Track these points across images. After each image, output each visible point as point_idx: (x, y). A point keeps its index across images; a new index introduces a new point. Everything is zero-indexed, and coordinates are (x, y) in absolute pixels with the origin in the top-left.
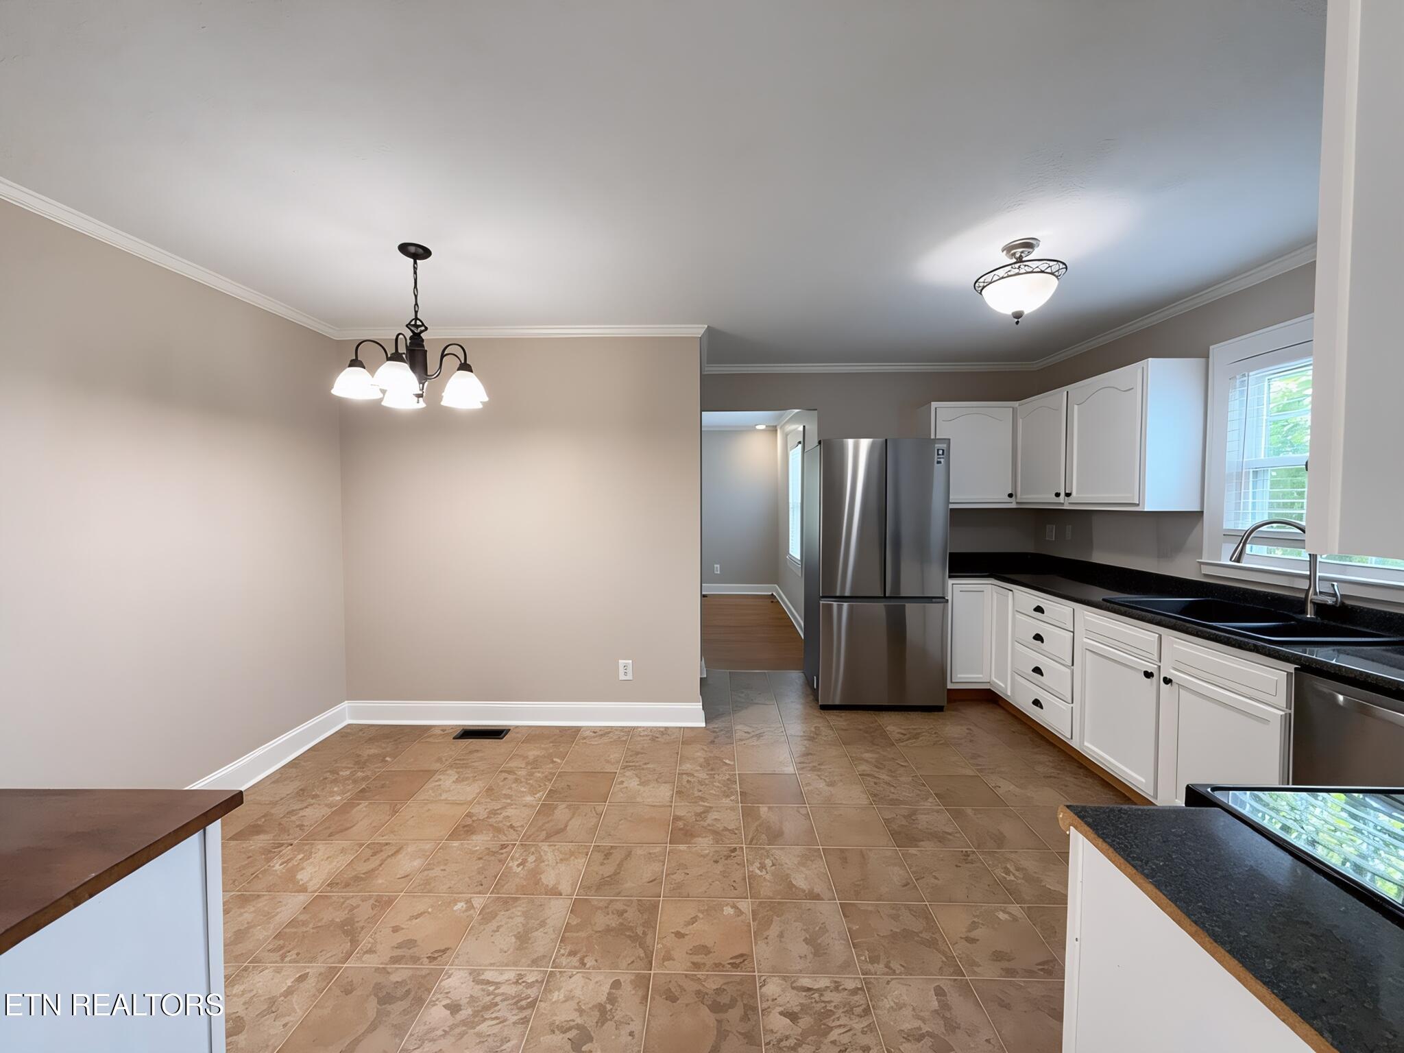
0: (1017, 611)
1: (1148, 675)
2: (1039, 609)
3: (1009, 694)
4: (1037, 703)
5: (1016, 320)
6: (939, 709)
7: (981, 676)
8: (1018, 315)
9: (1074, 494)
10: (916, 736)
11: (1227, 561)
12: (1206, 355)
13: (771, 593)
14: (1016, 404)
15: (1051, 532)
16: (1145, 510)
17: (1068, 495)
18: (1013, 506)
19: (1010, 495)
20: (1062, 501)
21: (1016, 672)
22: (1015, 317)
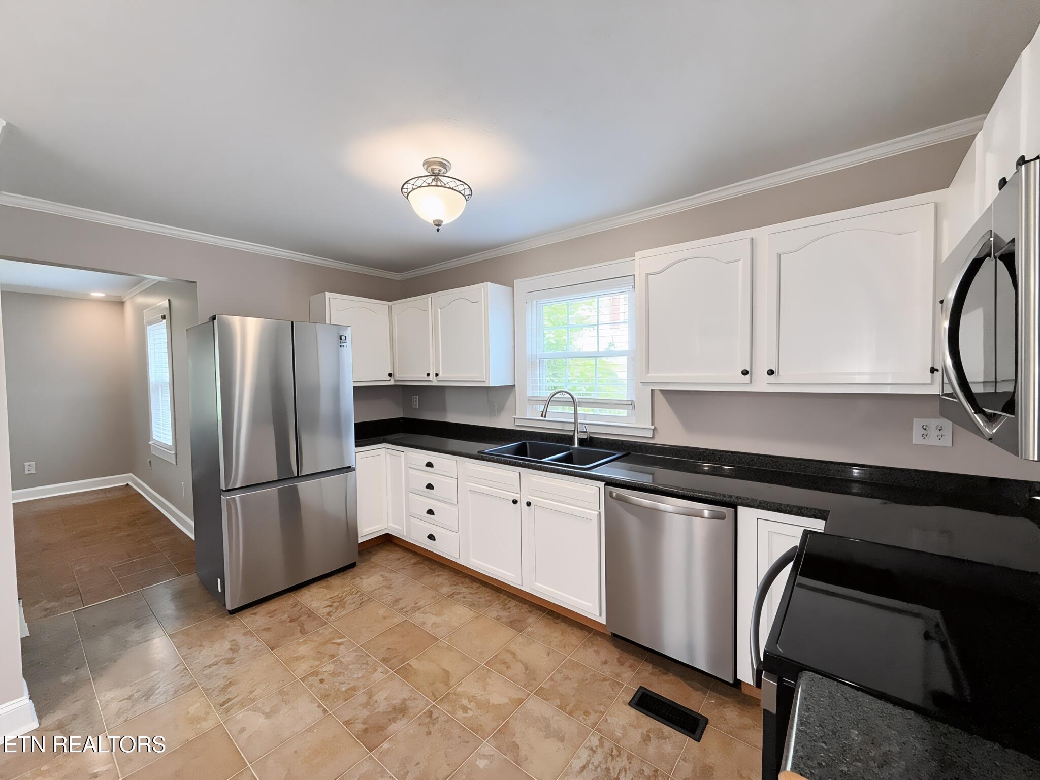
0: (409, 467)
1: (515, 502)
2: (429, 465)
3: (405, 534)
4: (431, 537)
5: (437, 227)
6: (353, 565)
7: (381, 525)
8: (438, 224)
9: (440, 375)
10: (342, 603)
11: (539, 417)
12: (512, 286)
13: (126, 484)
14: (390, 303)
15: (416, 401)
16: (491, 386)
17: (437, 375)
18: (392, 383)
19: (390, 375)
20: (432, 380)
21: (411, 516)
22: (436, 225)
